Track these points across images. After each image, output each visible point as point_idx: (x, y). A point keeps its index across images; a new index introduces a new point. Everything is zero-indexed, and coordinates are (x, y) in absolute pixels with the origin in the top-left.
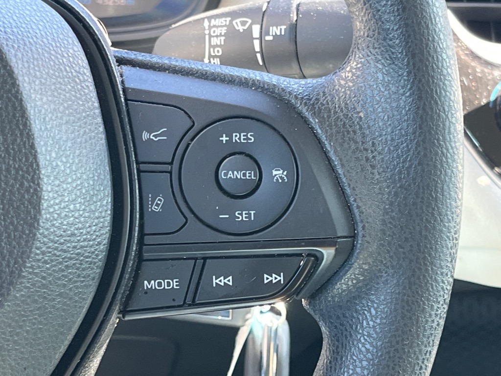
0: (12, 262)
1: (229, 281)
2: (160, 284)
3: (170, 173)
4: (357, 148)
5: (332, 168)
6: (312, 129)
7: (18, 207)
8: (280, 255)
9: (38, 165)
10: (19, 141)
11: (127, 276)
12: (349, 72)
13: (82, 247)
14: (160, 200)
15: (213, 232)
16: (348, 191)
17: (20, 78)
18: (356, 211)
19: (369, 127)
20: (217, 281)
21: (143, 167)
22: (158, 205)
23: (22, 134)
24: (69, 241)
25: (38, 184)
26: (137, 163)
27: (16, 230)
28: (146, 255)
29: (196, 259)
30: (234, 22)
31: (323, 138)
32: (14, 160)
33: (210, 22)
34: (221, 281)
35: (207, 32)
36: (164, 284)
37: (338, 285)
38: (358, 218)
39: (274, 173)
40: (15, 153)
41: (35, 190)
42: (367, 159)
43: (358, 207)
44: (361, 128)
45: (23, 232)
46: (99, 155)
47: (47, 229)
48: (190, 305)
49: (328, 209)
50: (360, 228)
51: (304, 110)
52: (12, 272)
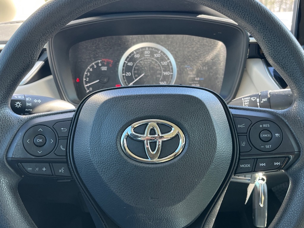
0: (210, 158)
1: (264, 164)
2: (245, 166)
3: (247, 136)
4: (299, 128)
5: (292, 133)
6: (285, 123)
7: (211, 144)
8: (278, 157)
9: (216, 133)
10: (211, 127)
11: (236, 163)
12: (294, 107)
13: (226, 155)
14: (244, 143)
15: (259, 151)
16: (297, 139)
17: (210, 111)
18: (300, 144)
19: (301, 122)
20: (261, 165)
21: (239, 134)
22: (244, 144)
23: (211, 126)
24: (223, 153)
25: (216, 138)
26: (237, 133)
27: (211, 150)
28: (241, 158)
29: (255, 159)
30: (251, 98)
31: (289, 125)
32: (210, 132)
33: (244, 99)
34: (262, 165)
35: (243, 101)
36: (246, 166)
37: (295, 166)
38: (301, 146)
39: (276, 135)
40: (210, 130)
41: (215, 140)
42: (302, 130)
43: (300, 143)
44: (299, 122)
45: (213, 150)
46: (228, 131)
47: (219, 150)
48: (253, 171)
49: (292, 144)
50: (301, 149)
51: (283, 118)
52: (211, 161)
